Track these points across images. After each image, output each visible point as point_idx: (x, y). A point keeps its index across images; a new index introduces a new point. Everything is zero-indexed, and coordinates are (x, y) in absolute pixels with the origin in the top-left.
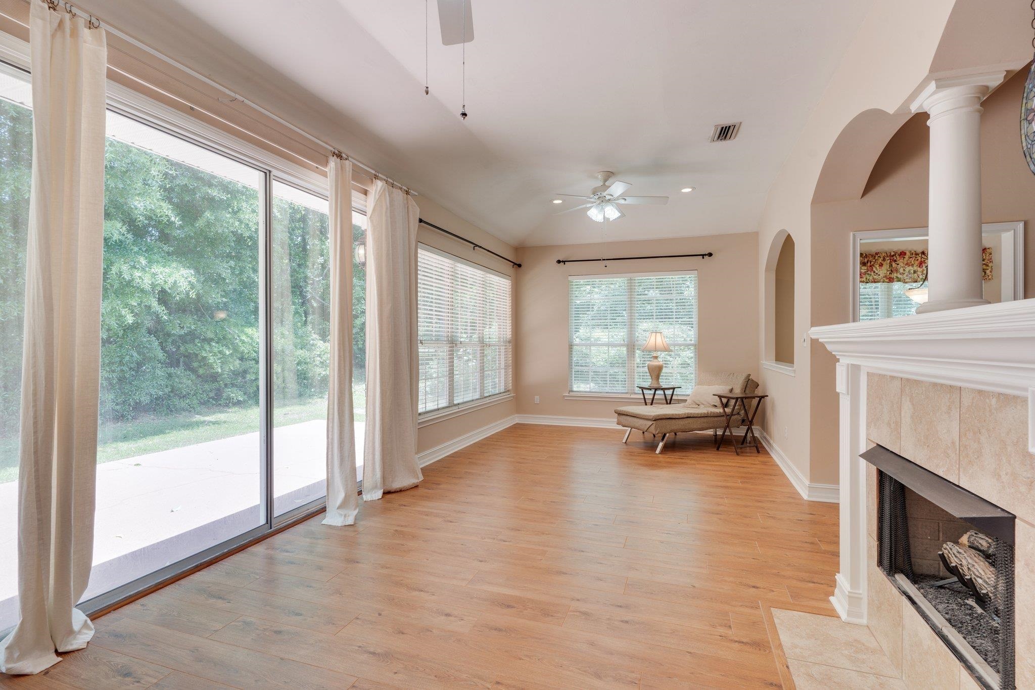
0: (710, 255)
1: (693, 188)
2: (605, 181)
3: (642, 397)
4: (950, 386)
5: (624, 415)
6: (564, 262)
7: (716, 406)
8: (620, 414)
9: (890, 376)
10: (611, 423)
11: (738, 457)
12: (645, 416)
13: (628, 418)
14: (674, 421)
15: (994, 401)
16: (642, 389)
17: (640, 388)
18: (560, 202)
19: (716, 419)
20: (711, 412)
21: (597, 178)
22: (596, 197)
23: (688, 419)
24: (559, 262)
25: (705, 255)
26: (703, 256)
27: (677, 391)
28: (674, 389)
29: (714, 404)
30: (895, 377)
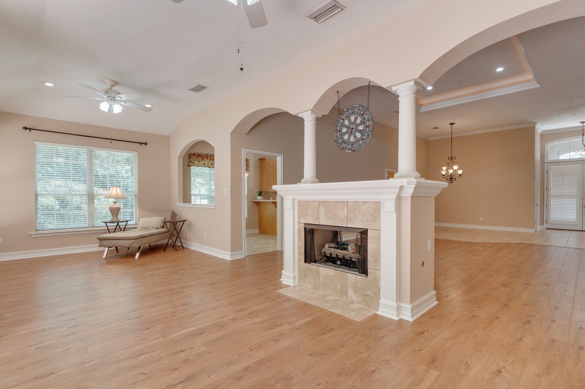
0: (146, 144)
1: (153, 106)
2: (112, 86)
3: (106, 228)
4: (343, 201)
5: (107, 239)
6: (30, 129)
7: (158, 228)
8: (101, 240)
9: (312, 201)
10: (95, 248)
11: (178, 252)
12: (128, 237)
13: (111, 241)
14: (144, 238)
15: (360, 204)
16: (106, 223)
17: (104, 222)
18: (51, 85)
19: (162, 235)
20: (160, 231)
21: (105, 83)
22: (107, 95)
23: (151, 236)
24: (26, 128)
25: (143, 143)
26: (141, 143)
27: (129, 223)
28: (127, 221)
29: (157, 227)
30: (315, 201)
